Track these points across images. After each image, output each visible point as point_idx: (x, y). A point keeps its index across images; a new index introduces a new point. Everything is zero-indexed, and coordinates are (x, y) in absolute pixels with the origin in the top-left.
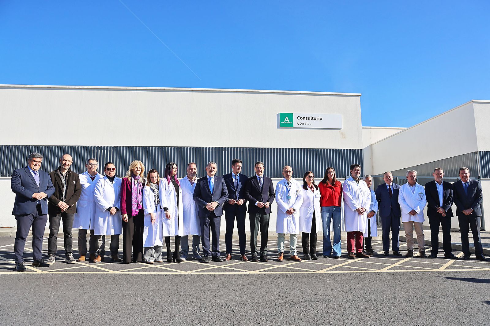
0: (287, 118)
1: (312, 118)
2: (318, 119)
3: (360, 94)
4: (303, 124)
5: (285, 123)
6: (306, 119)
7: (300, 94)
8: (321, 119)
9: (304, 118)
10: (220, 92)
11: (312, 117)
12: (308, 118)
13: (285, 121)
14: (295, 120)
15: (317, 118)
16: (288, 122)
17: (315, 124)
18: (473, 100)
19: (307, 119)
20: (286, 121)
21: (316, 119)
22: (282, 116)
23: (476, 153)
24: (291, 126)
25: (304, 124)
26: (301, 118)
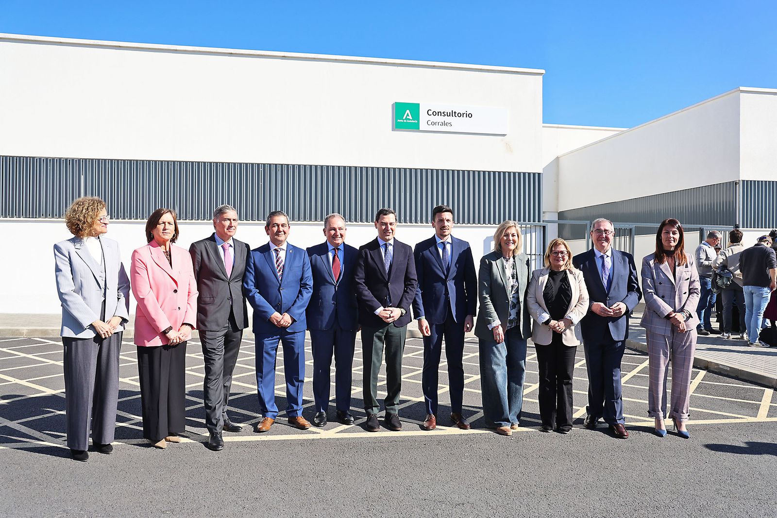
0: (408, 111)
1: (453, 114)
2: (465, 115)
3: (543, 71)
4: (437, 124)
5: (405, 121)
6: (442, 114)
7: (434, 67)
8: (470, 116)
9: (440, 113)
10: (284, 57)
11: (454, 112)
12: (446, 114)
13: (404, 118)
14: (423, 117)
15: (463, 114)
16: (409, 119)
17: (458, 124)
18: (742, 88)
19: (444, 114)
20: (406, 119)
21: (460, 115)
22: (399, 109)
23: (736, 183)
24: (414, 127)
25: (440, 124)
26: (435, 114)
